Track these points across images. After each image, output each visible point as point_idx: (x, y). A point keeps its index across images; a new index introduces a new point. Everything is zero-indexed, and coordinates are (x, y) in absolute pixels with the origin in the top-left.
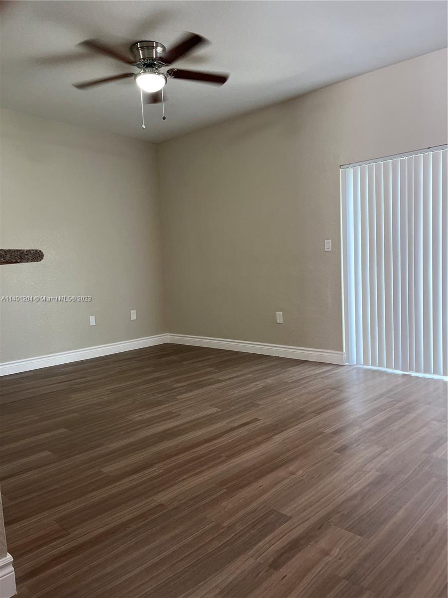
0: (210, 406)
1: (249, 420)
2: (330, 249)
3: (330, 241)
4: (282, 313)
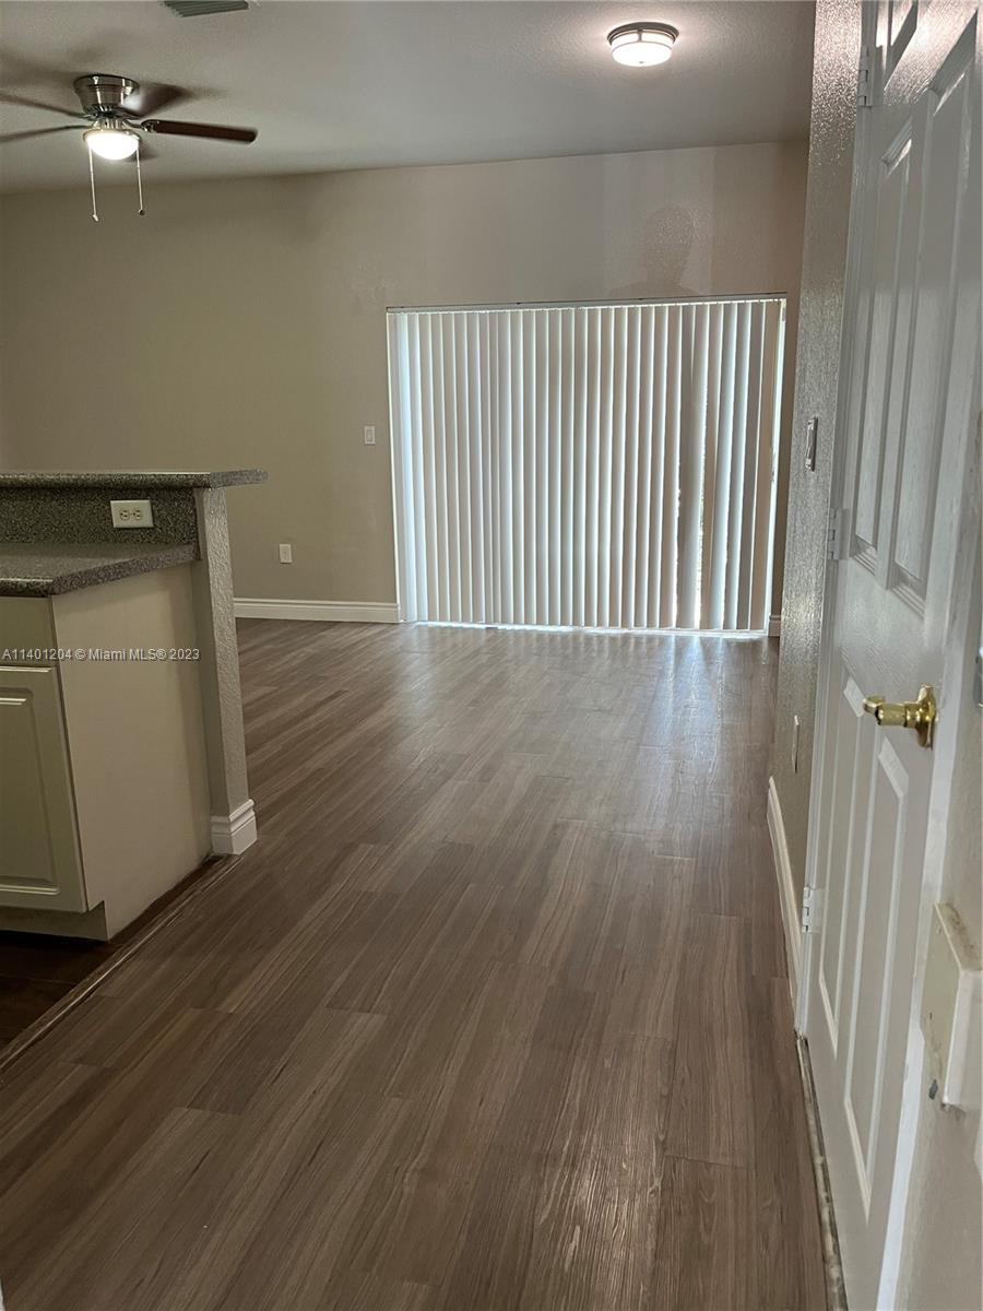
2: (373, 442)
3: (373, 428)
4: (289, 546)
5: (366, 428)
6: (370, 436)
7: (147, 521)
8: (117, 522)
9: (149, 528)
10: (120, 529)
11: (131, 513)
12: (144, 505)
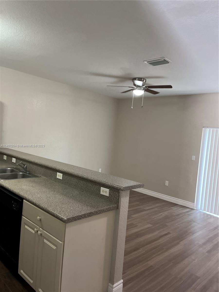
0: (147, 223)
1: (166, 233)
2: (194, 160)
3: (195, 156)
4: (168, 182)
5: (193, 156)
6: (194, 158)
7: (107, 195)
8: (101, 193)
9: (108, 197)
10: (102, 195)
11: (105, 191)
12: (108, 190)
